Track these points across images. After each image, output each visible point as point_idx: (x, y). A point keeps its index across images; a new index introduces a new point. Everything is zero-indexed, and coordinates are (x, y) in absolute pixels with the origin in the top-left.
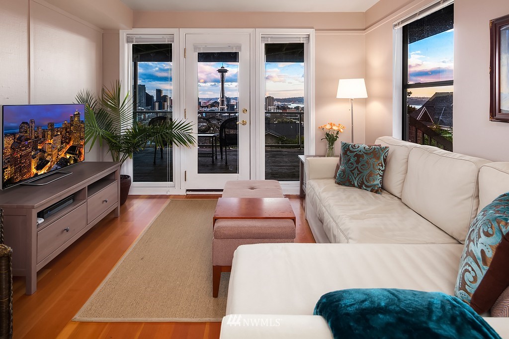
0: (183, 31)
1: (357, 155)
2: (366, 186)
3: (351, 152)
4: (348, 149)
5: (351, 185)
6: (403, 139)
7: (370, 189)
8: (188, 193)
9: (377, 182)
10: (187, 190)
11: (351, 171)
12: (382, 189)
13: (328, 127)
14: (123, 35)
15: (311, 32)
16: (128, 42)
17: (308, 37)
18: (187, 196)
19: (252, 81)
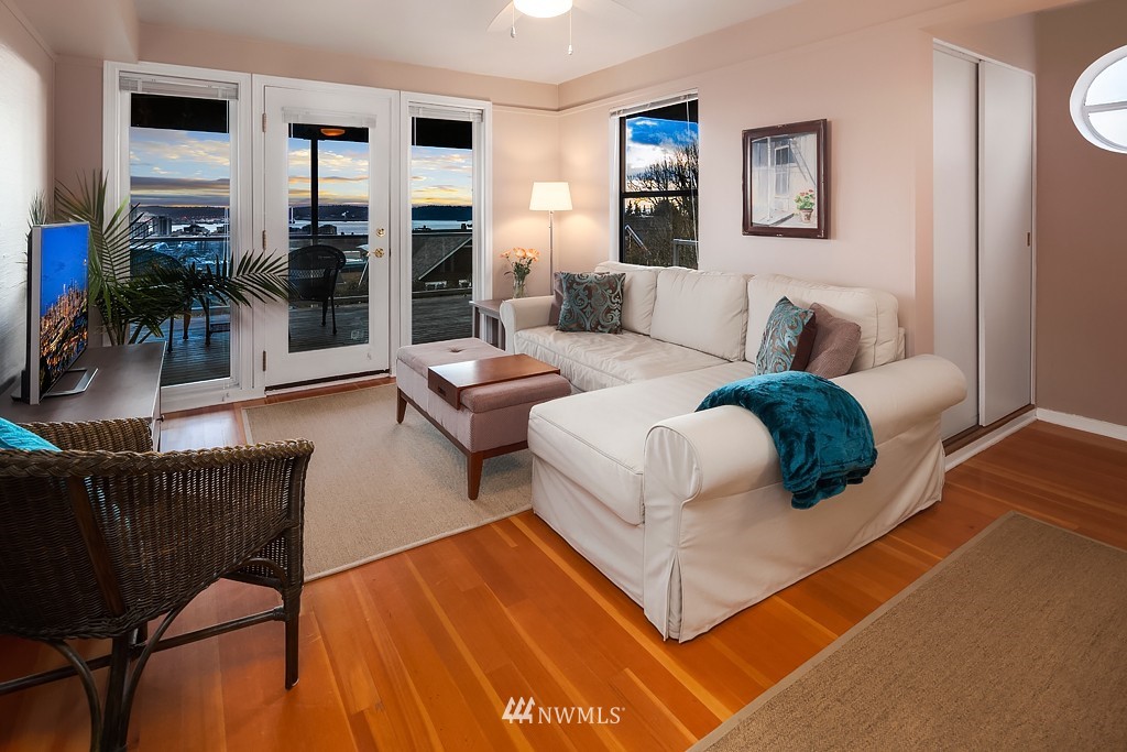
0: (259, 80)
1: (587, 288)
2: (603, 327)
3: (578, 284)
4: (574, 281)
5: (581, 329)
6: (621, 261)
7: (607, 330)
8: (270, 393)
9: (616, 320)
10: (267, 389)
11: (582, 310)
12: (620, 329)
13: (520, 254)
14: (111, 73)
15: (487, 106)
16: (122, 88)
17: (482, 114)
18: (269, 400)
19: (393, 179)
